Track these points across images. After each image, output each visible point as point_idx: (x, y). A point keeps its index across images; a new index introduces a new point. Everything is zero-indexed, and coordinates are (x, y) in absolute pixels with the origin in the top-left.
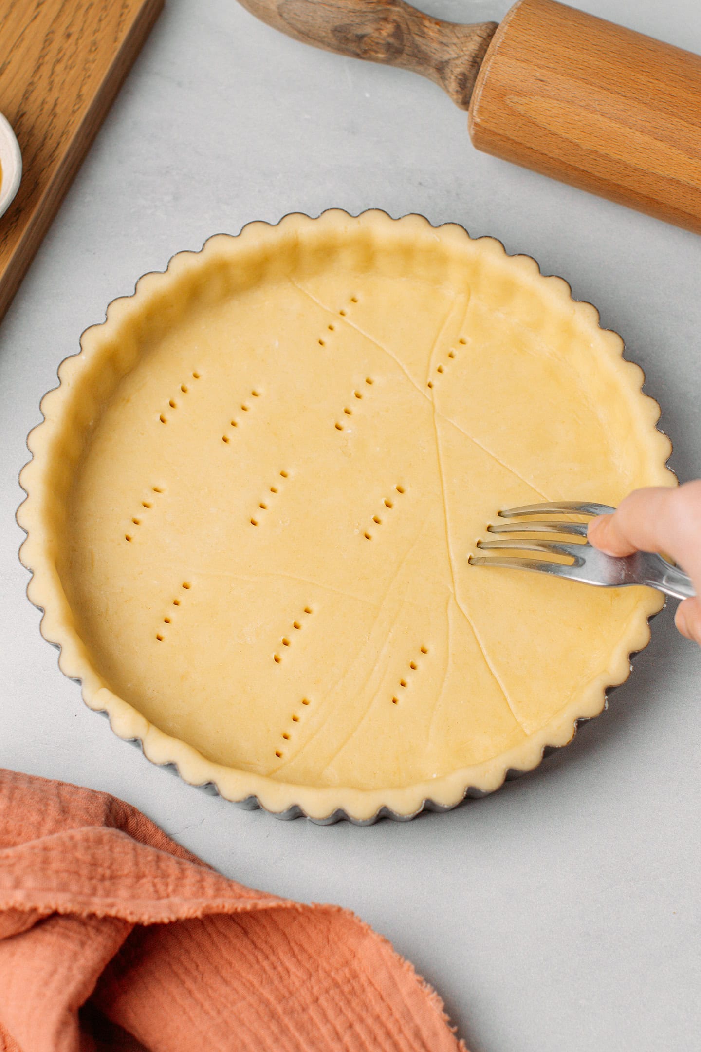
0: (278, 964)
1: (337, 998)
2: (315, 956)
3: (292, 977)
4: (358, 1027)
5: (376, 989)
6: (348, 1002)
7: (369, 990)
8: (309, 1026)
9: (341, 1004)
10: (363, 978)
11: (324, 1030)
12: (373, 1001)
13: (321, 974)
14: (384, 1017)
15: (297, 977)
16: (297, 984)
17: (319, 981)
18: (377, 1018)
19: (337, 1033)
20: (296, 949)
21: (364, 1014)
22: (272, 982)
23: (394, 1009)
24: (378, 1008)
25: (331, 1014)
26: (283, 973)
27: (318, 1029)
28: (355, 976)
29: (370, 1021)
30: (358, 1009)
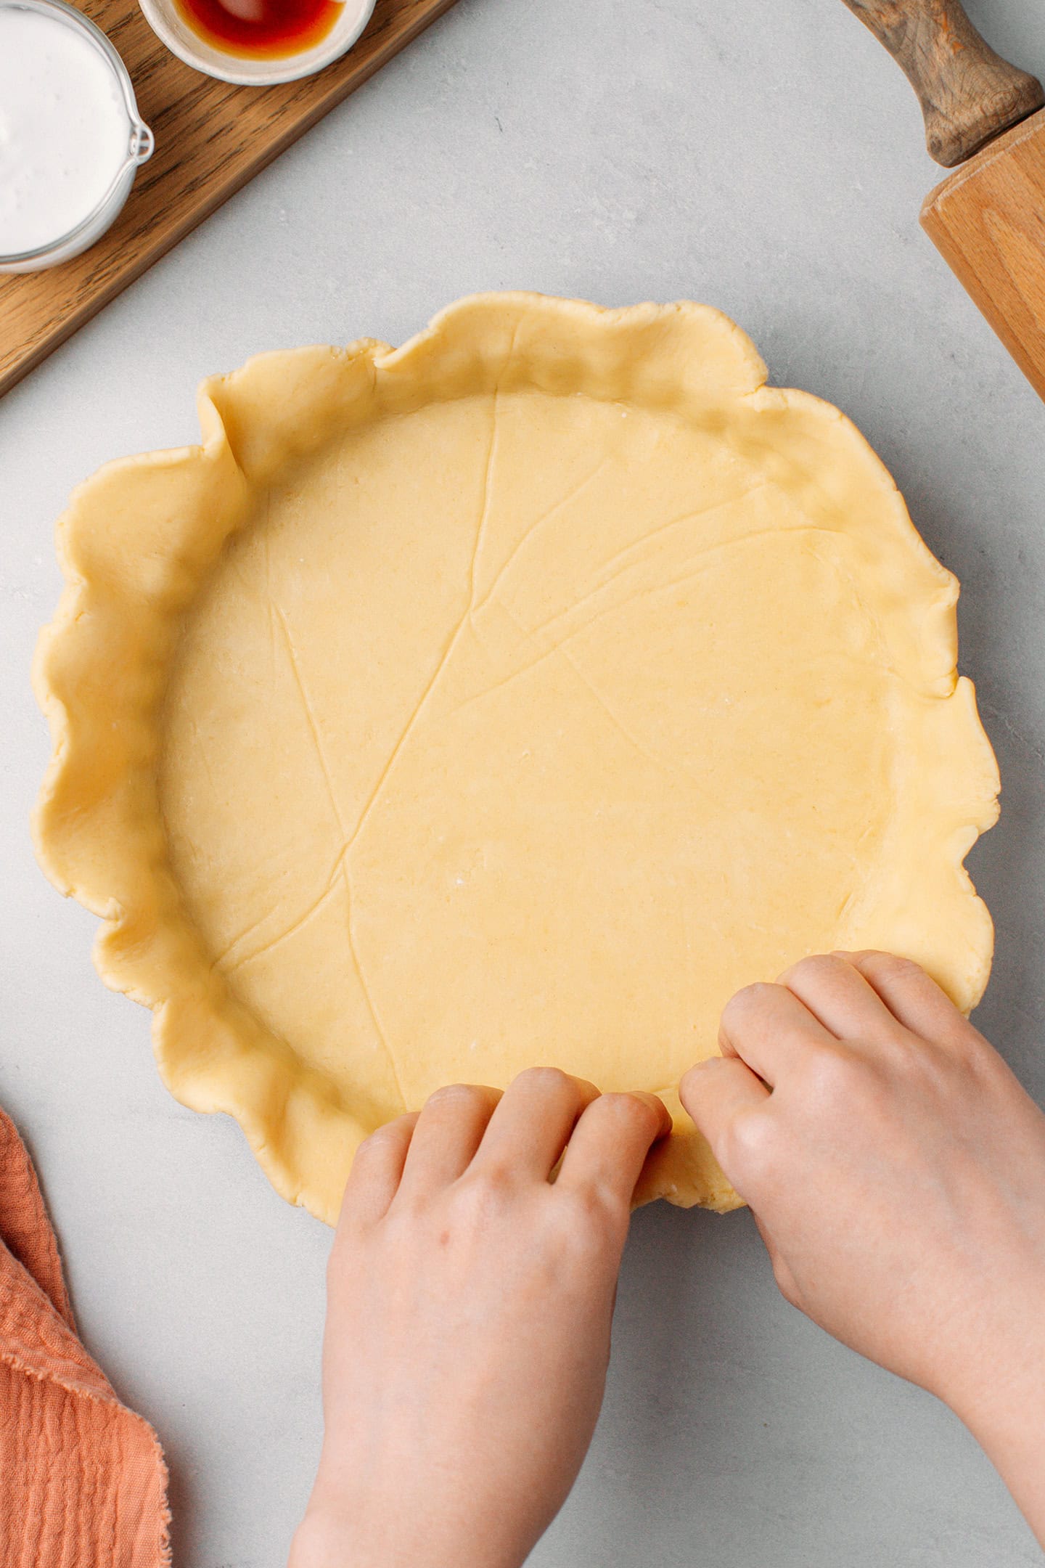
0: (37, 1414)
1: (70, 1493)
2: (81, 1431)
3: (42, 1437)
4: (66, 1539)
5: (115, 1512)
6: (78, 1505)
7: (109, 1506)
8: (19, 1505)
9: (69, 1503)
10: (111, 1492)
11: (31, 1519)
12: (104, 1522)
13: (73, 1457)
14: (102, 1546)
15: (46, 1442)
16: (41, 1450)
17: (64, 1463)
18: (94, 1543)
19: (40, 1532)
20: (68, 1410)
21: (84, 1528)
22: (15, 1431)
23: (118, 1546)
24: (103, 1531)
25: (50, 1507)
26: (36, 1427)
27: (25, 1515)
28: (106, 1481)
29: (84, 1541)
30: (82, 1519)
